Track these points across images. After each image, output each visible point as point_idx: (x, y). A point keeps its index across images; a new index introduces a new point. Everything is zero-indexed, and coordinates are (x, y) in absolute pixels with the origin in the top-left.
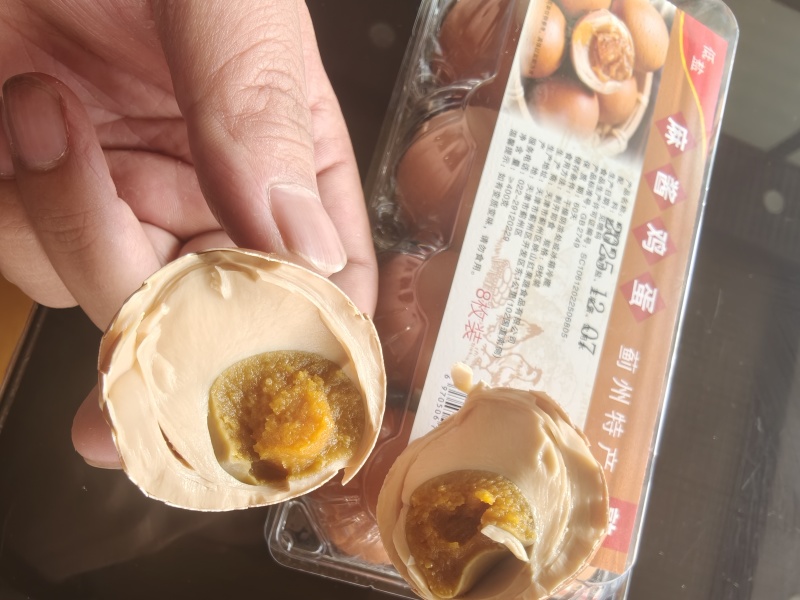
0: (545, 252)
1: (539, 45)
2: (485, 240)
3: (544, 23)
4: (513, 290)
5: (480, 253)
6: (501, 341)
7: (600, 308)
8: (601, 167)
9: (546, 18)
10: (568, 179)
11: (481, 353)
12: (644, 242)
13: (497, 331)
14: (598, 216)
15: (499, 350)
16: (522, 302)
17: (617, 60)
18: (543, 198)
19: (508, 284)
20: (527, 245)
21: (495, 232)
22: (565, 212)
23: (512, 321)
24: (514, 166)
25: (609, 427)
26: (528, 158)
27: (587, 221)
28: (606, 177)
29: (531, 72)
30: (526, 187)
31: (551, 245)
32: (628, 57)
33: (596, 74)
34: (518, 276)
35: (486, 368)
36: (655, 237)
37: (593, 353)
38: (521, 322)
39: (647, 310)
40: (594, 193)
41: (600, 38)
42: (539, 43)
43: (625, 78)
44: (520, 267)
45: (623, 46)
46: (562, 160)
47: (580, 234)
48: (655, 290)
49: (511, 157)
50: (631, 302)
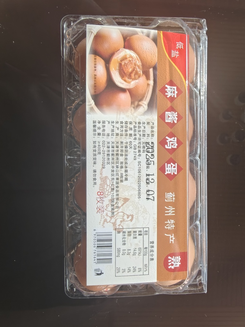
0: (122, 167)
1: (95, 78)
2: (95, 171)
3: (95, 67)
4: (112, 187)
5: (94, 177)
6: (113, 209)
7: (152, 181)
8: (137, 121)
9: (95, 64)
10: (124, 132)
11: (106, 217)
12: (166, 146)
13: (110, 206)
14: (142, 143)
15: (113, 213)
16: (117, 191)
17: (134, 70)
18: (115, 145)
19: (109, 186)
20: (113, 167)
21: (98, 167)
22: (126, 147)
23: (115, 200)
24: (99, 136)
25: (168, 227)
26: (104, 130)
27: (137, 147)
28: (141, 125)
29: (95, 92)
30: (106, 143)
31: (124, 163)
32: (138, 66)
33: (125, 81)
34: (113, 181)
35: (110, 222)
36: (171, 141)
37: (154, 200)
38: (119, 199)
39: (174, 173)
40: (137, 134)
41: (123, 64)
43: (139, 77)
44: (113, 177)
45: (135, 62)
46: (119, 125)
47: (135, 154)
48: (176, 164)
49: (97, 133)
50: (166, 174)
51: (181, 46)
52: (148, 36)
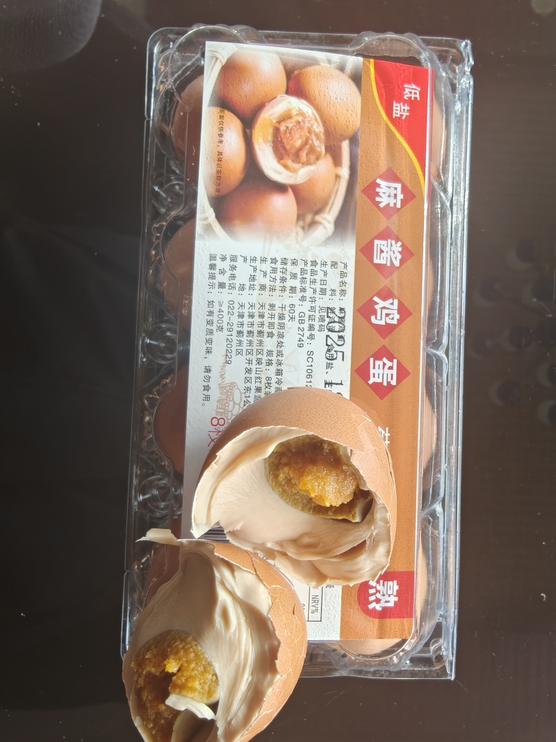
0: (269, 363)
1: (220, 160)
2: (208, 370)
3: (221, 135)
5: (206, 384)
8: (309, 260)
9: (221, 129)
10: (278, 284)
12: (373, 318)
14: (317, 309)
17: (306, 143)
18: (256, 311)
19: (239, 404)
20: (250, 362)
21: (216, 359)
22: (281, 317)
24: (221, 290)
26: (233, 277)
27: (306, 318)
28: (318, 268)
29: (218, 190)
30: (236, 306)
31: (275, 355)
32: (317, 136)
33: (286, 167)
34: (247, 394)
36: (384, 308)
39: (388, 383)
40: (307, 288)
41: (282, 128)
42: (219, 157)
43: (318, 159)
44: (248, 385)
45: (309, 125)
46: (267, 267)
47: (302, 333)
48: (395, 361)
49: (216, 281)
50: (370, 382)
51: (415, 93)
52: (342, 68)
